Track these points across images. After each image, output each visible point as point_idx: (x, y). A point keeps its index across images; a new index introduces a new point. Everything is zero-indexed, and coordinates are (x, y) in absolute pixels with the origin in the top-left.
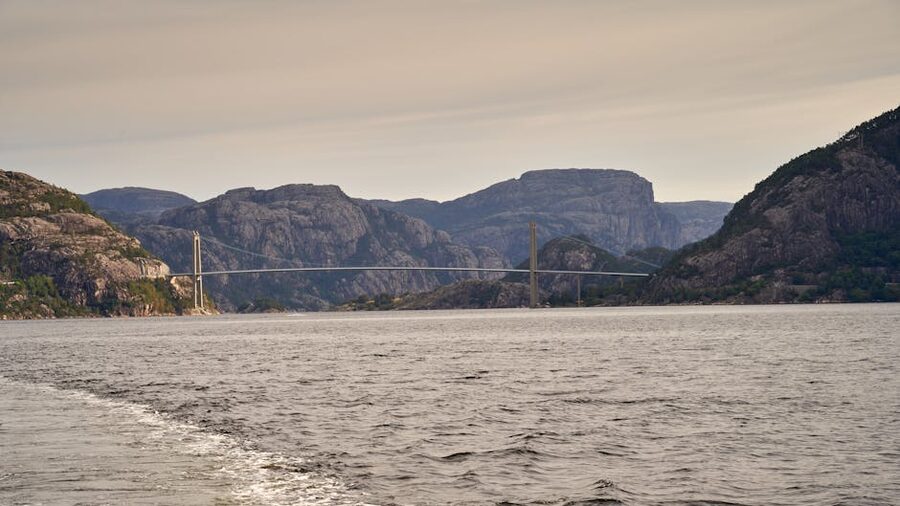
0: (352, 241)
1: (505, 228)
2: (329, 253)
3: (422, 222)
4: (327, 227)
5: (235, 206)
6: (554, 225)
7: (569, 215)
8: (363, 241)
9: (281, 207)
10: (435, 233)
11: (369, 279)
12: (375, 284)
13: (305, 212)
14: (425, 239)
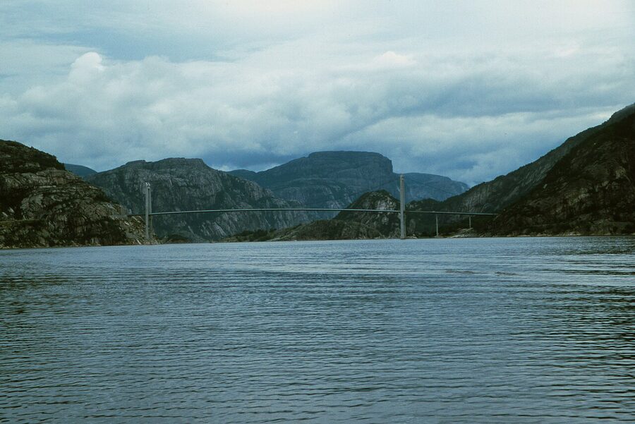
0: (212, 196)
1: (303, 188)
2: (198, 203)
3: (256, 184)
4: (196, 187)
5: (136, 172)
6: (334, 187)
7: (343, 180)
8: (220, 196)
9: (165, 172)
10: (264, 191)
11: (225, 221)
12: (229, 224)
13: (181, 176)
14: (257, 195)
